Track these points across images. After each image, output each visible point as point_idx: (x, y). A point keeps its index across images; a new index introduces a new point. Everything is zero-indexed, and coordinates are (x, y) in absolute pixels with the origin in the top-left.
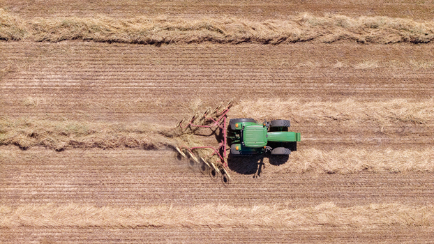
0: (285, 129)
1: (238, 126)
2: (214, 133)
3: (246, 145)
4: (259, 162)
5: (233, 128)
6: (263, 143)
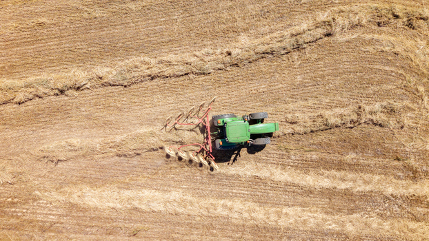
1: (220, 122)
3: (230, 141)
6: (246, 138)
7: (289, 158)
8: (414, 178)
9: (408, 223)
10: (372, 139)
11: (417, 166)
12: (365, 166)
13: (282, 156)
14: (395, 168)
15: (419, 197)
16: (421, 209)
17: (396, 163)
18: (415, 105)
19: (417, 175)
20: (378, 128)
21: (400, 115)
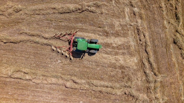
0: (96, 43)
1: (77, 40)
2: (68, 41)
3: (78, 49)
4: (83, 54)
5: (75, 41)
6: (85, 49)
7: (52, 24)
8: (107, 36)
9: (103, 55)
10: (89, 18)
11: (108, 30)
12: (85, 29)
13: (49, 23)
14: (99, 31)
15: (108, 44)
16: (110, 49)
17: (99, 29)
18: (109, 4)
19: (108, 34)
20: (92, 13)
21: (101, 8)
